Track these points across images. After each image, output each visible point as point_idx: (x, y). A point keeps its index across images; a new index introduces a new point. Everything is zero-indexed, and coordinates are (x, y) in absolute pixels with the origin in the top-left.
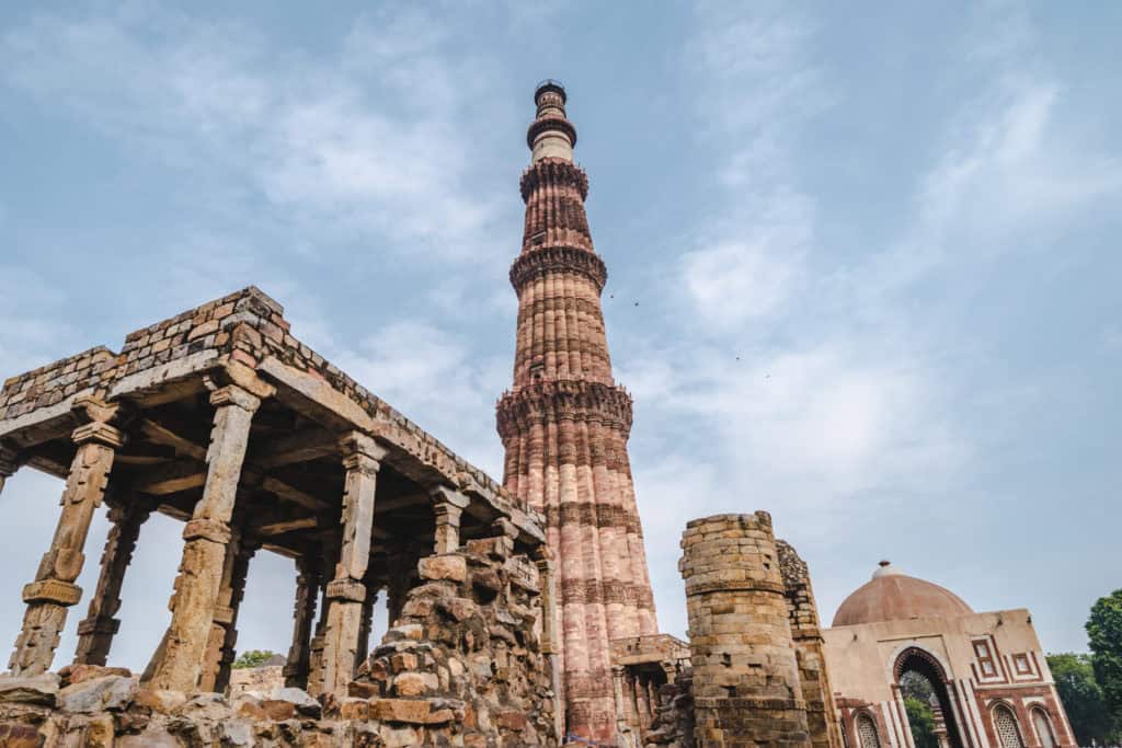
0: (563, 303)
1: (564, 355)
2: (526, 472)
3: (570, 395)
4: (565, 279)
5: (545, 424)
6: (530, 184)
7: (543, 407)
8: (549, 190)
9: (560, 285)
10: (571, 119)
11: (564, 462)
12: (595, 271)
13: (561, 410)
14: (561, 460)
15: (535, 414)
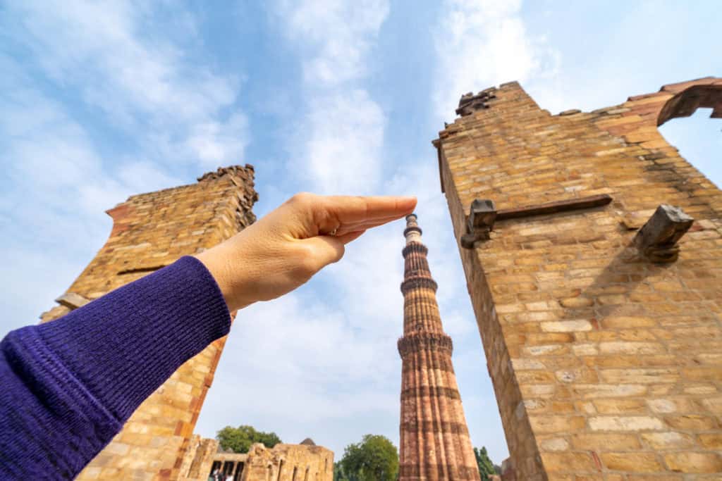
0: (427, 300)
1: (430, 321)
2: (420, 369)
3: (436, 340)
4: (427, 290)
5: (426, 350)
6: (406, 252)
7: (426, 343)
8: (414, 254)
9: (425, 292)
10: (419, 226)
11: (437, 368)
12: (432, 285)
13: (433, 345)
14: (435, 367)
15: (422, 345)
